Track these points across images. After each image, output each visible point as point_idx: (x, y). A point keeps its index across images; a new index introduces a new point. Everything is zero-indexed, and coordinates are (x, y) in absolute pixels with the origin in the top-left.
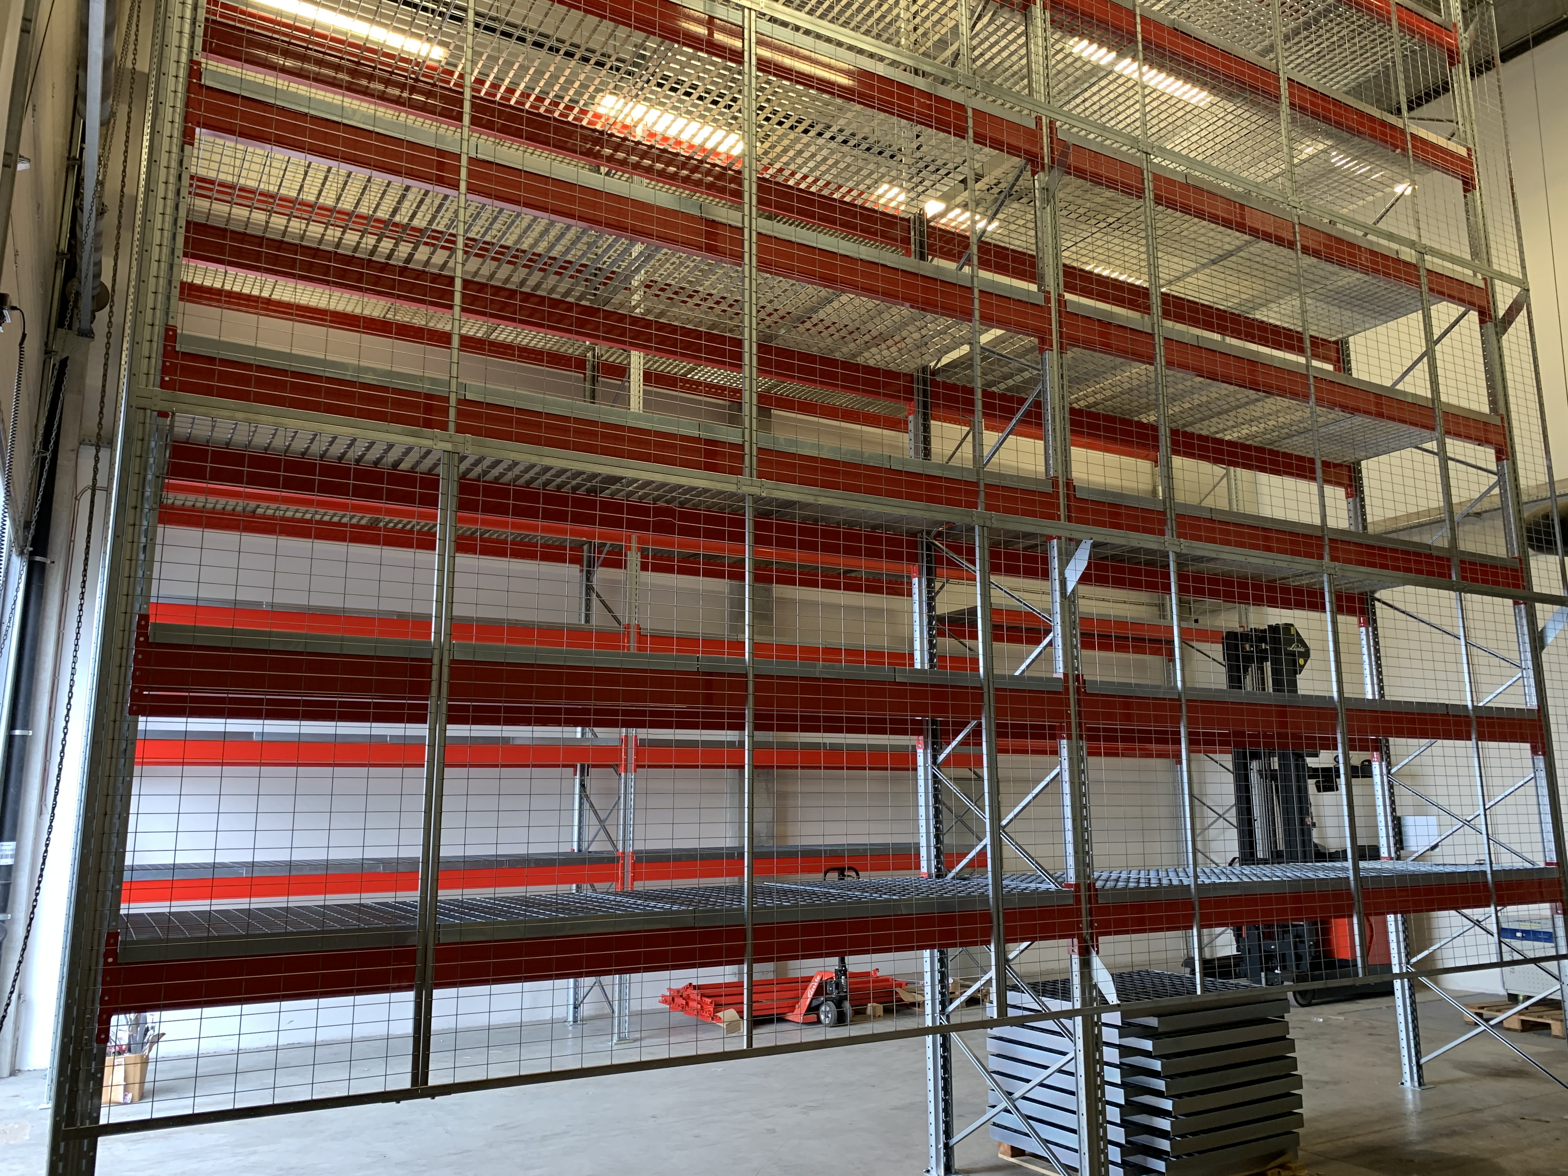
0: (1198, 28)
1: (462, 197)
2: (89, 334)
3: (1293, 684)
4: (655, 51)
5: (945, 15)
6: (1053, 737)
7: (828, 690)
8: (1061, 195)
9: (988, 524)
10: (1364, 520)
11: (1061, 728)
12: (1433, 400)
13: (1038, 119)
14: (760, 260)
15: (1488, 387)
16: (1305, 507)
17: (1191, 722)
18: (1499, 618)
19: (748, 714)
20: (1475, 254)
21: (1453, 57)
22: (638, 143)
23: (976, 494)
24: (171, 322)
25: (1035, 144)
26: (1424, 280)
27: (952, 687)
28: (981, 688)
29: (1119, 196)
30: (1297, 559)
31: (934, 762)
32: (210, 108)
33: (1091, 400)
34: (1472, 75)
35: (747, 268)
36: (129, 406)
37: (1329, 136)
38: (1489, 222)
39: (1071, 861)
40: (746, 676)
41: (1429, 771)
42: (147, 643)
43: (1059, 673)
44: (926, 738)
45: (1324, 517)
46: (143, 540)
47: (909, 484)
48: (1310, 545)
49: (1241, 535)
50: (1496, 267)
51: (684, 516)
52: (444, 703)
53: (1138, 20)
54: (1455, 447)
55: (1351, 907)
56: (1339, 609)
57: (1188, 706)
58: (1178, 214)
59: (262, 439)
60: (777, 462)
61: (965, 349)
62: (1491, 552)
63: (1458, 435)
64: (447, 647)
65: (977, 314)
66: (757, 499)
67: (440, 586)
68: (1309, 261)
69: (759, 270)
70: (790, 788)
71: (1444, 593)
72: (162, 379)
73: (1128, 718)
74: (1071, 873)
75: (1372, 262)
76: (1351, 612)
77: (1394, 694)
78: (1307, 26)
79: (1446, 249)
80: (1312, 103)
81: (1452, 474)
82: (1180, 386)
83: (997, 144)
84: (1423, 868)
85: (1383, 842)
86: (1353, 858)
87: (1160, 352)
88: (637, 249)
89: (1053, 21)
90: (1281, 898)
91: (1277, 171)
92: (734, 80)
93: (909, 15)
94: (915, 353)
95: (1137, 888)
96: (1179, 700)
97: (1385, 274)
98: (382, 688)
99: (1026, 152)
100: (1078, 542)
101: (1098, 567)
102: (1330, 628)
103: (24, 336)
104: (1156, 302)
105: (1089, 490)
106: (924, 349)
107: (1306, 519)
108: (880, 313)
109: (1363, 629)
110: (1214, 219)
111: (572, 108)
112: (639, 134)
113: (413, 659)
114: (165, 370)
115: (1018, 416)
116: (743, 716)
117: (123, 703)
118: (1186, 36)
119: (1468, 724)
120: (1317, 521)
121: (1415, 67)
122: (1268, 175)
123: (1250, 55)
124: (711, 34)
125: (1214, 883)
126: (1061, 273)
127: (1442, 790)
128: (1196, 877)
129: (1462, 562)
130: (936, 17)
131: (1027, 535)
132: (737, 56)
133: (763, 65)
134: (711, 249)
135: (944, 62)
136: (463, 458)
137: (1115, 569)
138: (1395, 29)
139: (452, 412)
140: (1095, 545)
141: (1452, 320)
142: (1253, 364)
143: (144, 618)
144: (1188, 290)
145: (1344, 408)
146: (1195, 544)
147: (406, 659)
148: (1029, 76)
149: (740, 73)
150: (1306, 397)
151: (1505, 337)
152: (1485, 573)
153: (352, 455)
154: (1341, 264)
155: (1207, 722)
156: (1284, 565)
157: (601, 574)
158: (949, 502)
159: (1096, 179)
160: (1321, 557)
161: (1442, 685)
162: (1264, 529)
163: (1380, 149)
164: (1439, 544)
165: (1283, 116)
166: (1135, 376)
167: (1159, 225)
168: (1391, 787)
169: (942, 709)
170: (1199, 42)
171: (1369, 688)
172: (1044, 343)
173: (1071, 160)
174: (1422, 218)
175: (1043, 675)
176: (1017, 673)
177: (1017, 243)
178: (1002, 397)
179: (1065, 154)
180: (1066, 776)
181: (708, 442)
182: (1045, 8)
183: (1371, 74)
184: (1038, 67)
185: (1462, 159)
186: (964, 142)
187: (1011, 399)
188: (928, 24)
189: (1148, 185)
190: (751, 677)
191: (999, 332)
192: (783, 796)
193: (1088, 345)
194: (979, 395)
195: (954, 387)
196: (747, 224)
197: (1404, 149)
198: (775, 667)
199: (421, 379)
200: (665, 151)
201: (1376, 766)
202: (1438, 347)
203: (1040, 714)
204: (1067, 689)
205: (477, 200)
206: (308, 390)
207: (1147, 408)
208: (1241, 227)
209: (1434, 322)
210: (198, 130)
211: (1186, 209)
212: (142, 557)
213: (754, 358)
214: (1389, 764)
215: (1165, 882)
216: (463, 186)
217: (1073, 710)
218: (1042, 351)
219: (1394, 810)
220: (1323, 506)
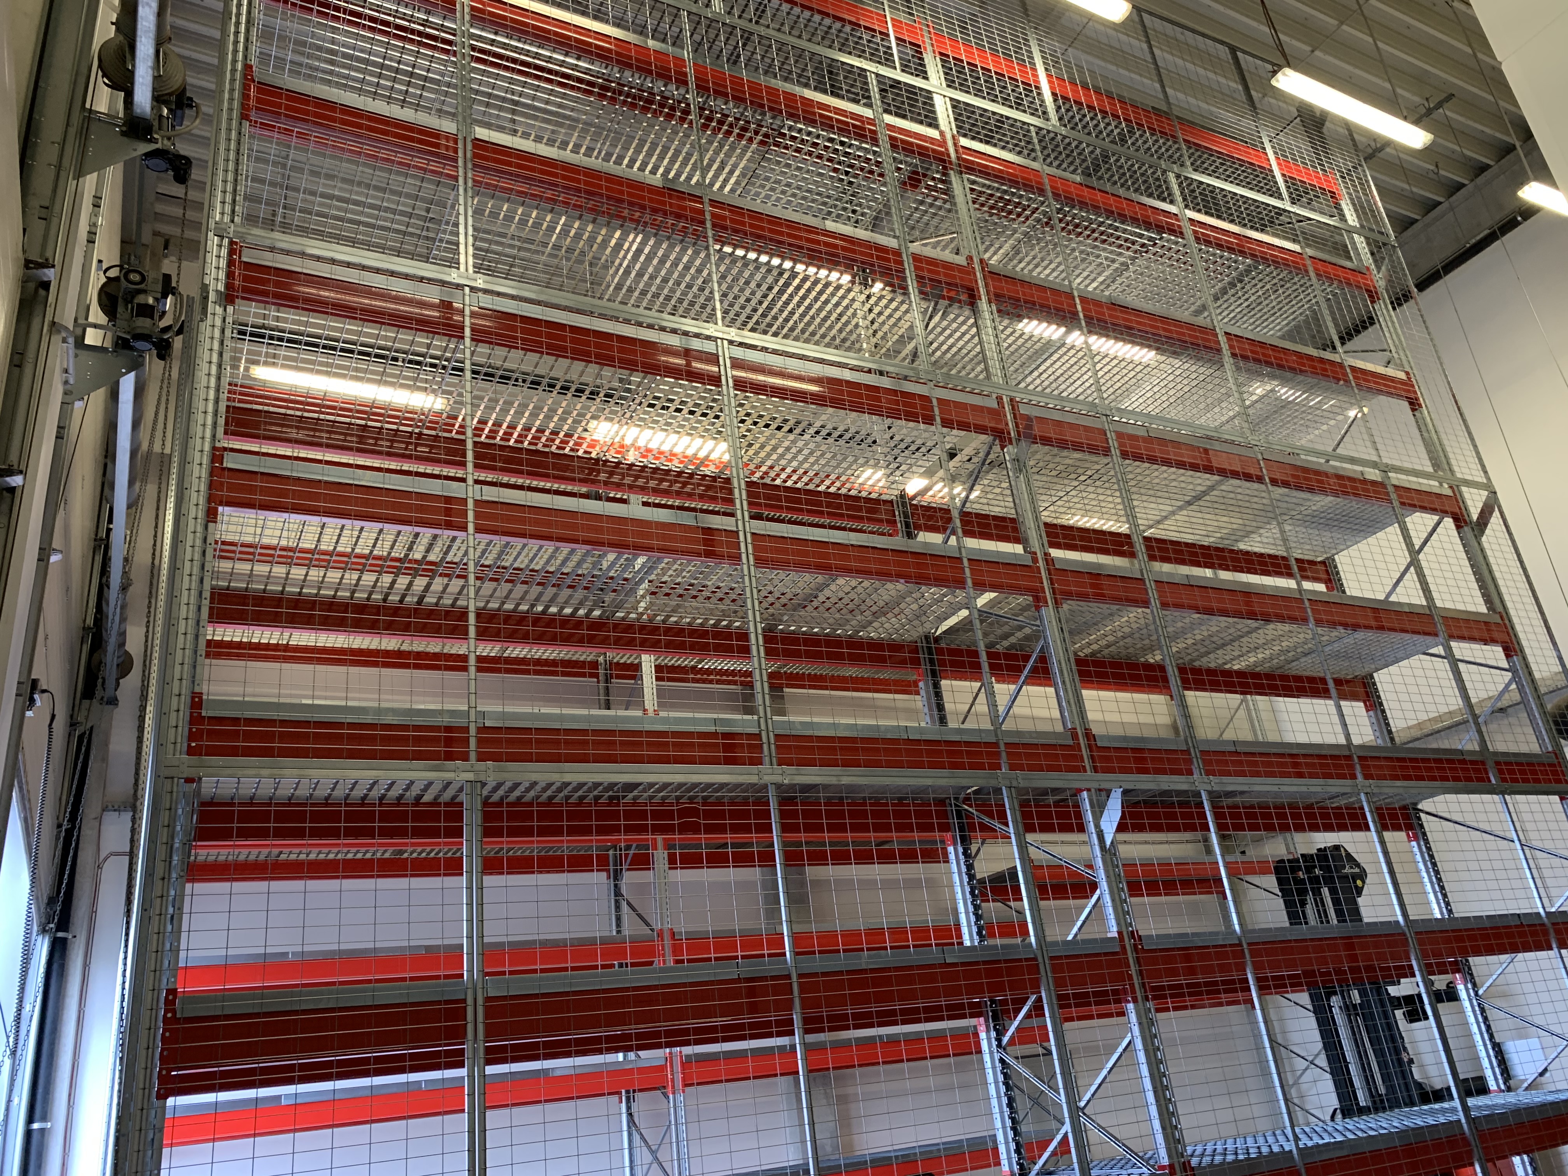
0: (1132, 300)
1: (471, 538)
2: (113, 701)
3: (1356, 912)
4: (639, 385)
5: (900, 319)
6: (1118, 1001)
7: (876, 982)
8: (1032, 463)
9: (1015, 784)
10: (1390, 732)
11: (1125, 992)
12: (1429, 607)
13: (999, 399)
14: (756, 558)
15: (1480, 588)
16: (1326, 728)
17: (1257, 967)
18: (1549, 817)
19: (796, 1018)
20: (1436, 465)
21: (1373, 296)
22: (633, 465)
23: (998, 754)
24: (197, 690)
25: (999, 421)
26: (1393, 496)
27: (1006, 961)
28: (1035, 959)
29: (1087, 456)
30: (1330, 781)
31: (999, 1045)
32: (232, 488)
33: (1095, 647)
34: (1394, 309)
35: (745, 567)
36: (156, 776)
37: (1273, 377)
38: (1443, 436)
39: (1160, 1138)
40: (789, 977)
41: (1517, 989)
42: (175, 1020)
43: (1113, 933)
44: (987, 1021)
45: (1348, 736)
46: (171, 910)
47: (930, 753)
48: (1341, 766)
49: (1270, 764)
50: (1459, 475)
51: (708, 815)
52: (481, 1046)
53: (1078, 301)
54: (1461, 649)
55: (1470, 1154)
56: (1383, 827)
57: (1250, 951)
58: (1147, 465)
59: (286, 790)
60: (796, 747)
61: (964, 613)
62: (1524, 749)
63: (1462, 638)
64: (480, 985)
65: (969, 582)
66: (779, 786)
67: (470, 921)
68: (1279, 492)
69: (756, 567)
70: (850, 1090)
71: (1486, 797)
72: (189, 746)
73: (1191, 971)
74: (1163, 1153)
75: (1340, 485)
76: (1397, 828)
77: (1461, 910)
78: (1232, 285)
79: (1407, 465)
80: (1252, 352)
81: (1465, 676)
82: (1180, 624)
83: (964, 426)
84: (1537, 1097)
85: (1488, 1073)
86: (1460, 1097)
87: (1153, 595)
88: (641, 560)
89: (999, 311)
90: (1392, 1154)
91: (1231, 413)
92: (714, 400)
93: (868, 323)
94: (916, 623)
95: (1236, 1161)
96: (1240, 945)
97: (1355, 495)
98: (418, 1038)
99: (993, 430)
100: (1108, 792)
101: (1133, 815)
102: (1379, 849)
103: (53, 717)
104: (1140, 547)
105: (1109, 738)
106: (924, 618)
107: (1330, 740)
108: (876, 590)
109: (1414, 843)
110: (1181, 465)
111: (567, 443)
112: (631, 457)
113: (447, 1002)
114: (191, 737)
115: (1026, 672)
116: (791, 1022)
117: (151, 1087)
118: (1124, 308)
119: (1546, 933)
120: (1342, 741)
121: (1340, 309)
122: (1224, 419)
123: (1185, 315)
124: (688, 364)
125: (1318, 1146)
126: (1044, 535)
127: (1536, 1009)
128: (1297, 1139)
129: (1498, 763)
130: (892, 321)
131: (1055, 791)
132: (715, 380)
133: (740, 384)
134: (709, 554)
135: (904, 359)
136: (484, 785)
137: (1150, 816)
138: (1314, 279)
139: (473, 742)
140: (1125, 793)
141: (1429, 529)
142: (1248, 594)
143: (172, 992)
144: (1170, 531)
145: (1345, 625)
146: (1225, 779)
147: (439, 1003)
148: (985, 360)
149: (719, 393)
150: (1305, 620)
151: (1484, 539)
152: (1522, 772)
153: (375, 794)
154: (1311, 490)
155: (1274, 966)
156: (1319, 789)
157: (629, 878)
158: (973, 766)
159: (1063, 444)
160: (1354, 777)
161: (1508, 894)
162: (1292, 756)
163: (1323, 383)
164: (1469, 747)
165: (1227, 366)
166: (1133, 620)
167: (1131, 476)
168: (1483, 1011)
169: (997, 988)
170: (1138, 312)
171: (1435, 906)
172: (1039, 601)
173: (1036, 431)
174: (1377, 439)
175: (1097, 936)
176: (1070, 938)
177: (997, 509)
178: (1007, 656)
179: (1029, 427)
180: (1139, 1044)
181: (726, 736)
182: (990, 302)
183: (1302, 318)
184: (991, 353)
185: (1402, 382)
186: (933, 428)
187: (1015, 657)
188: (886, 328)
189: (1113, 443)
190: (794, 978)
191: (993, 595)
192: (843, 1100)
193: (1083, 596)
194: (983, 657)
195: (957, 652)
196: (741, 527)
197: (1347, 381)
198: (818, 964)
199: (441, 712)
200: (658, 469)
201: (1461, 987)
202: (1421, 556)
203: (1101, 980)
204: (1123, 947)
205: (485, 538)
206: (330, 738)
207: (1152, 649)
208: (1209, 469)
209: (1412, 533)
210: (220, 509)
211: (1152, 460)
212: (169, 928)
213: (762, 649)
214: (1474, 985)
215: (1265, 1150)
216: (471, 527)
217: (1133, 971)
218: (1038, 608)
219: (1491, 1037)
220: (1345, 725)
